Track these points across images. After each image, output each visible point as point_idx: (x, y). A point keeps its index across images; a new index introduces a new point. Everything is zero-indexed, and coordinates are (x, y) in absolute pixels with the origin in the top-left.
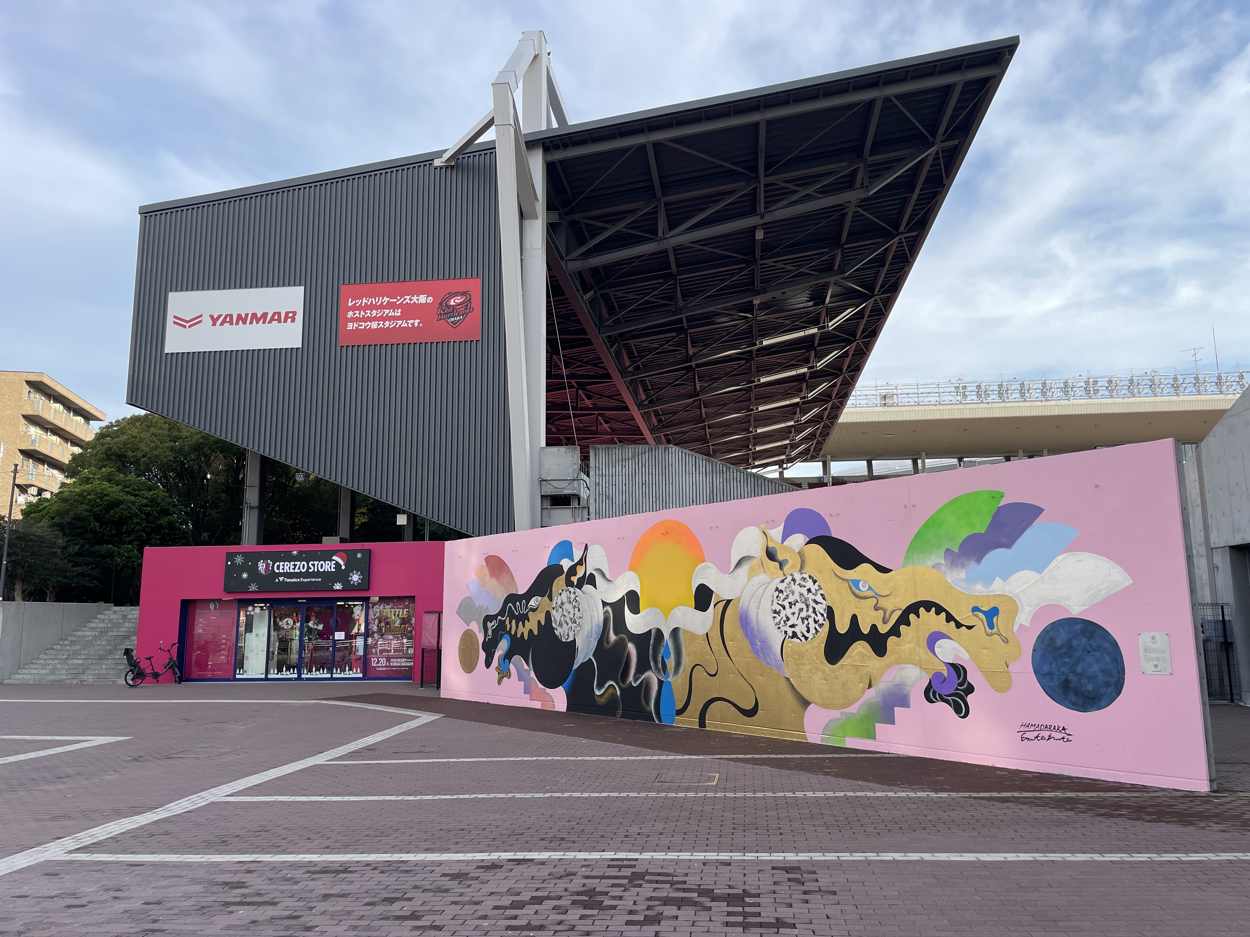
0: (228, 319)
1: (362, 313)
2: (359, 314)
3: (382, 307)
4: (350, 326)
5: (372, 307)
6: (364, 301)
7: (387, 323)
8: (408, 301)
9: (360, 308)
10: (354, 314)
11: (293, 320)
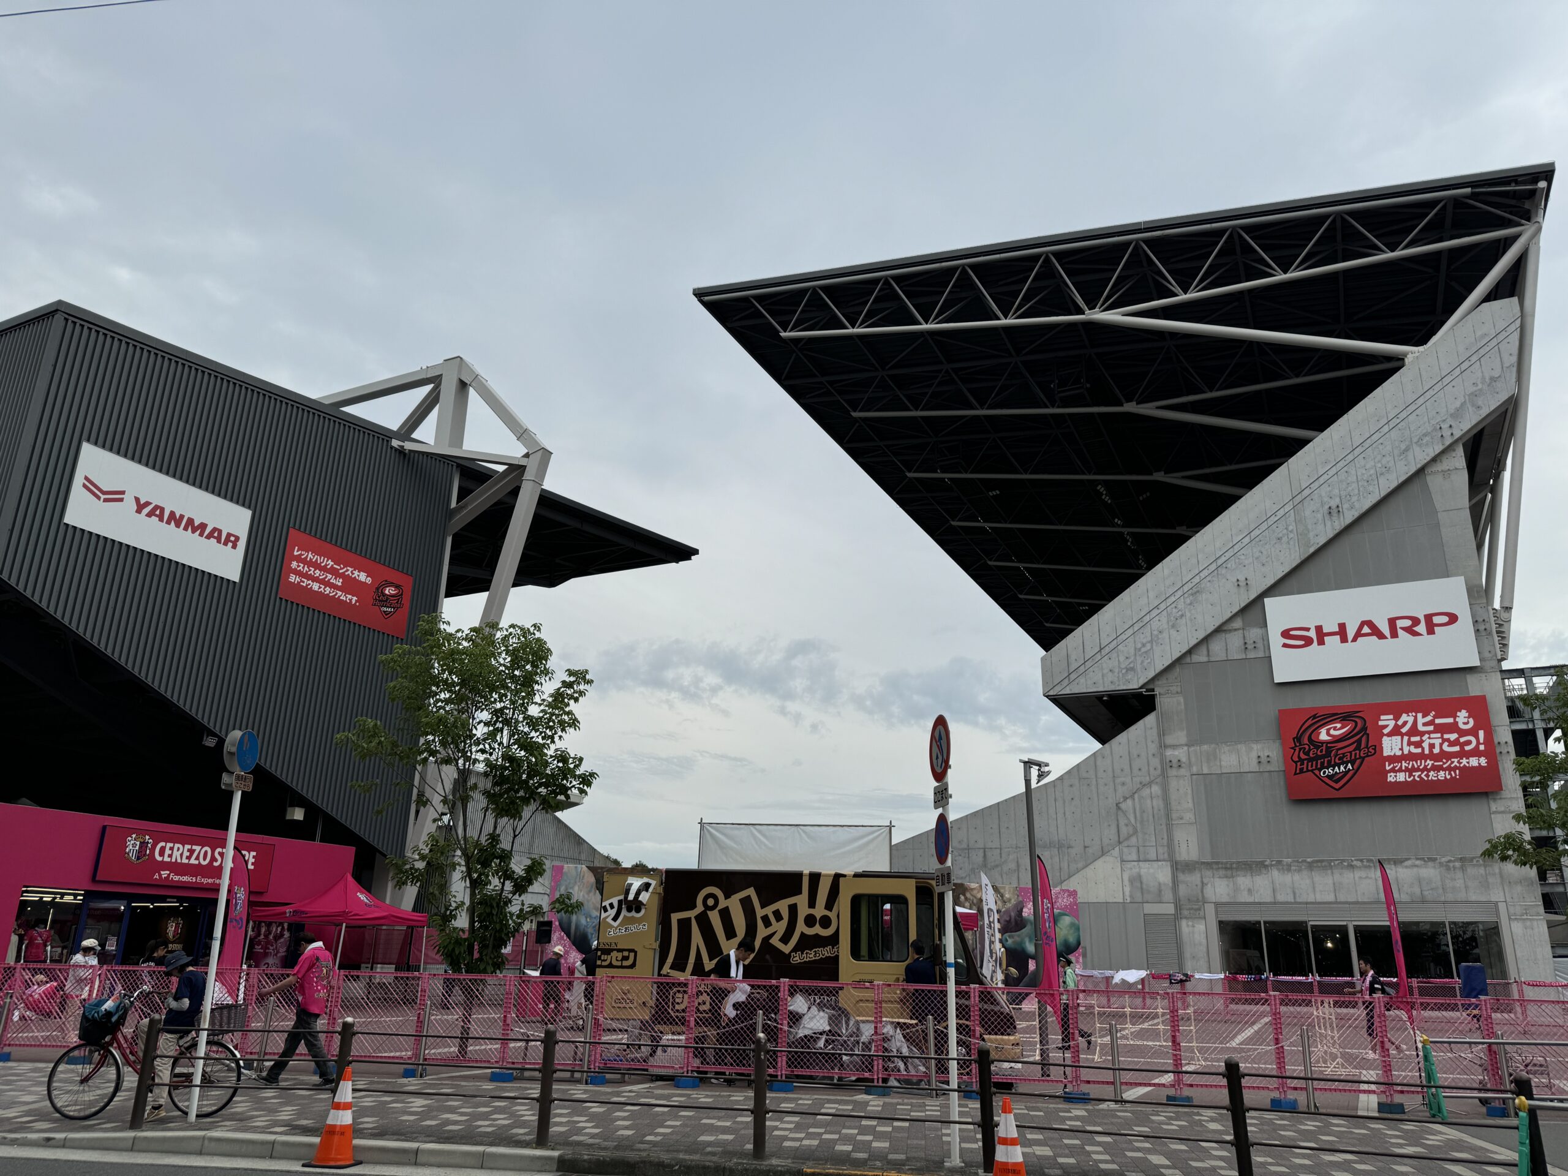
0: (157, 512)
1: (306, 568)
2: (303, 568)
3: (324, 569)
4: (293, 578)
5: (317, 566)
6: (310, 556)
7: (328, 590)
8: (349, 572)
9: (305, 562)
10: (299, 566)
11: (234, 547)
